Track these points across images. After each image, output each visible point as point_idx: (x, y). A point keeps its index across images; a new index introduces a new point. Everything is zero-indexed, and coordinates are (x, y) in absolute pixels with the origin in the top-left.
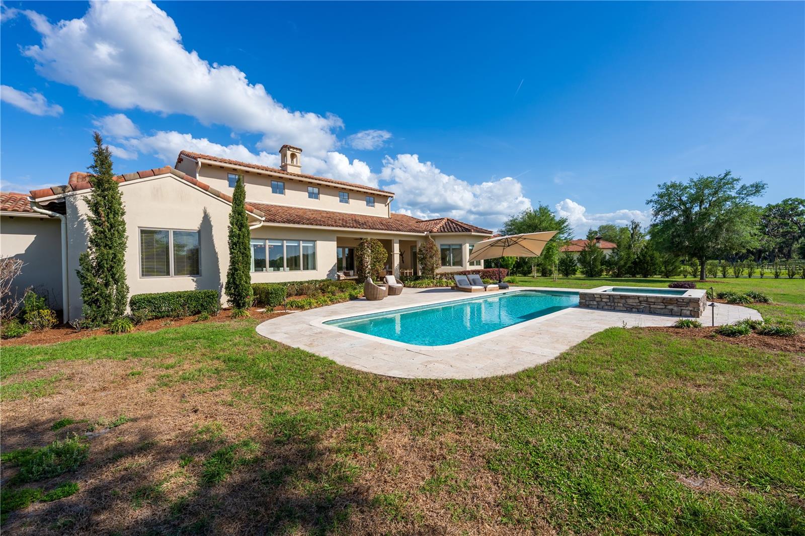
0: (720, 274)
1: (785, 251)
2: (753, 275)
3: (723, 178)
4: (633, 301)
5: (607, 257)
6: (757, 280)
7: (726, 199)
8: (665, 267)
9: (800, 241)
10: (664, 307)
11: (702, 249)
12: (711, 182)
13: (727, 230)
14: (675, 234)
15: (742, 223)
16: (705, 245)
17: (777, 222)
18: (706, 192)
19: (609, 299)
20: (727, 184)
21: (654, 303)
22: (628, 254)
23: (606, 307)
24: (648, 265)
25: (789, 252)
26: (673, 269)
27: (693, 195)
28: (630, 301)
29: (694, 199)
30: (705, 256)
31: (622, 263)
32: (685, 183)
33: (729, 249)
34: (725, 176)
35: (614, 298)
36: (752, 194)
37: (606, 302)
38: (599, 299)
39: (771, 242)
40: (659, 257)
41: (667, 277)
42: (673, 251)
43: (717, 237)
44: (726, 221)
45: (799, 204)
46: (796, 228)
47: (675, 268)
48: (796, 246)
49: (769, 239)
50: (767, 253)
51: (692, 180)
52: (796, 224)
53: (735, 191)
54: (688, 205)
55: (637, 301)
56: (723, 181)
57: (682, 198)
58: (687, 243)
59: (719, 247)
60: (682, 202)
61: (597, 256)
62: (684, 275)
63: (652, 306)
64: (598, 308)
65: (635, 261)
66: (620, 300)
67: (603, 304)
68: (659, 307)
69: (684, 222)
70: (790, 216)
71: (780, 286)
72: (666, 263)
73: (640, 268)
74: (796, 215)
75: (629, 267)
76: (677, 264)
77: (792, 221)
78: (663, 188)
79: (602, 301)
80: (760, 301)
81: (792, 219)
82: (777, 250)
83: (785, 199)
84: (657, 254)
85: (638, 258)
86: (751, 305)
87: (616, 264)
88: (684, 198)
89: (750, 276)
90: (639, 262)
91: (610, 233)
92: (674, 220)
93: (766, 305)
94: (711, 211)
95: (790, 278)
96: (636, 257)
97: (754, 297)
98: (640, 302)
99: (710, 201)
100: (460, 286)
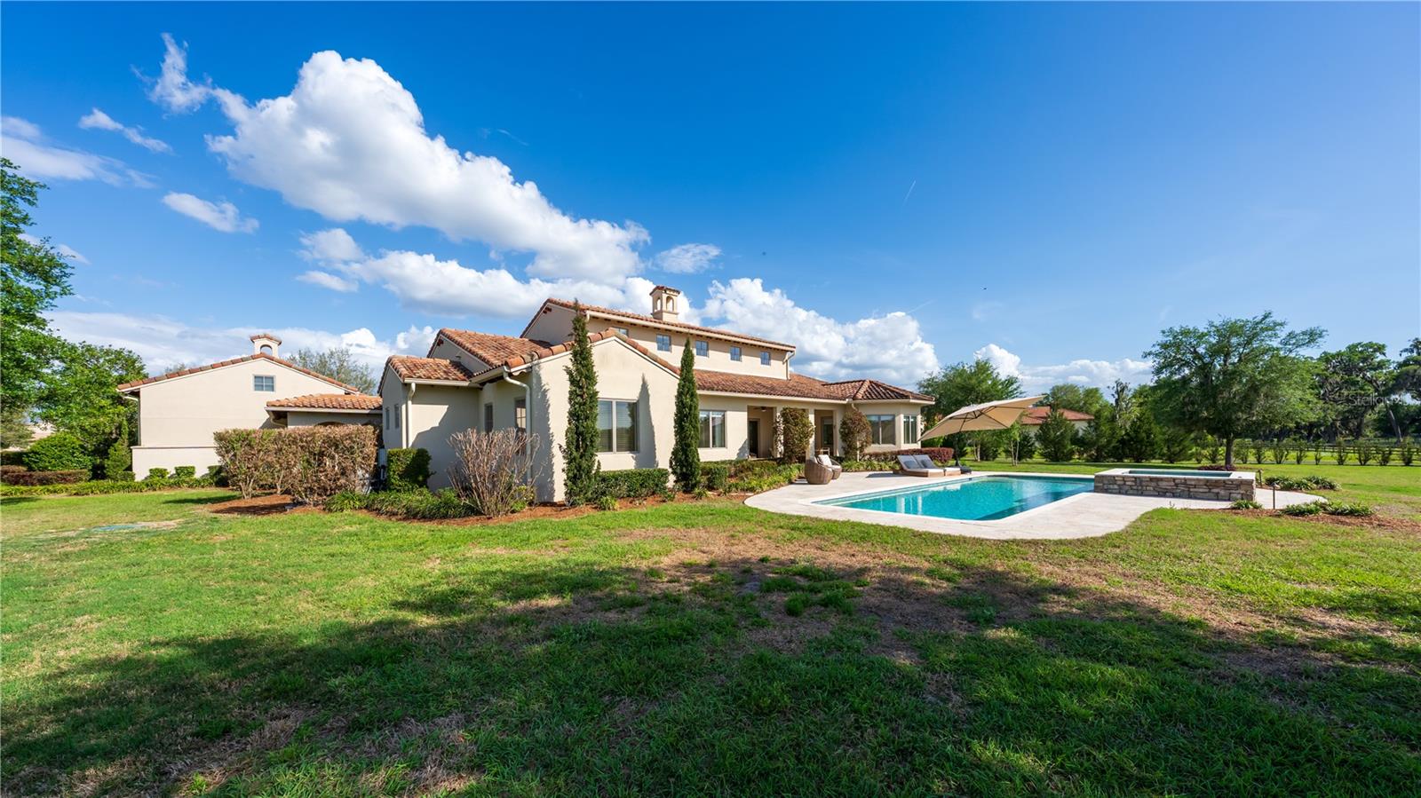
0: (1252, 459)
1: (1353, 424)
2: (1304, 459)
3: (1261, 322)
4: (1167, 483)
5: (1081, 433)
6: (1310, 467)
7: (1265, 352)
8: (1168, 447)
9: (1377, 409)
10: (1207, 490)
11: (1229, 422)
12: (1241, 327)
13: (1266, 396)
14: (1187, 400)
15: (1290, 385)
16: (1233, 417)
17: (1338, 380)
18: (1234, 340)
19: (1135, 481)
20: (1267, 329)
21: (1195, 486)
22: (1112, 429)
23: (1131, 492)
24: (1142, 446)
25: (1359, 427)
26: (1181, 451)
27: (1214, 345)
28: (1163, 484)
29: (1215, 352)
30: (1234, 432)
31: (1104, 441)
32: (1202, 329)
33: (1268, 421)
34: (1263, 319)
35: (1141, 481)
36: (1303, 345)
37: (1130, 486)
38: (1122, 483)
39: (1329, 411)
40: (1159, 433)
41: (1172, 462)
42: (1185, 425)
43: (1251, 405)
44: (1266, 382)
45: (1375, 351)
46: (1370, 389)
47: (1183, 449)
48: (1370, 417)
49: (1326, 406)
50: (1322, 428)
51: (1212, 325)
52: (1371, 382)
53: (1279, 340)
54: (1207, 360)
55: (1172, 483)
56: (1260, 326)
57: (1197, 349)
58: (1206, 414)
59: (1254, 418)
60: (1198, 356)
61: (1065, 431)
62: (1197, 460)
63: (1191, 490)
64: (1120, 493)
65: (1123, 439)
66: (1149, 484)
67: (1127, 488)
68: (1201, 490)
69: (1201, 384)
70: (1361, 370)
71: (1347, 474)
72: (1170, 442)
73: (1130, 450)
74: (1371, 369)
75: (1114, 447)
76: (1186, 443)
77: (1363, 378)
78: (1168, 336)
79: (1125, 484)
80: (1325, 488)
81: (1364, 375)
82: (1338, 424)
83: (1351, 344)
84: (1156, 429)
85: (1127, 434)
86: (1314, 492)
87: (1094, 444)
88: (1201, 350)
89: (1299, 461)
90: (1129, 441)
91: (1070, 396)
92: (1185, 381)
93: (1332, 491)
94: (1242, 367)
95: (1362, 465)
96: (1124, 432)
97: (1317, 483)
98: (1176, 485)
99: (1240, 354)
100: (908, 470)
